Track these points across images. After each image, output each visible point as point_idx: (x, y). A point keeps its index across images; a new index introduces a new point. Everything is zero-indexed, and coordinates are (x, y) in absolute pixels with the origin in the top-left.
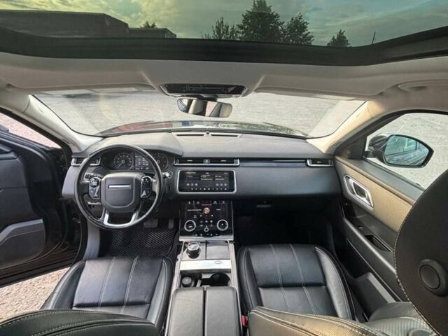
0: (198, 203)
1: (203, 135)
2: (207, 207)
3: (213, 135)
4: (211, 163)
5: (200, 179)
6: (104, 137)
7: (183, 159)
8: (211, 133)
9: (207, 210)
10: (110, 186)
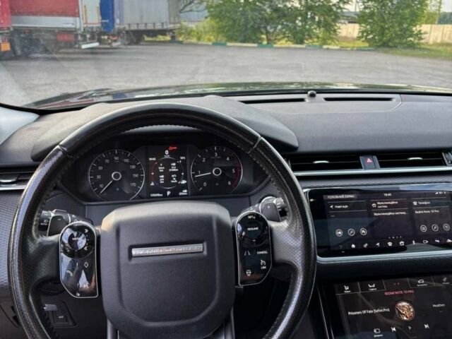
0: (372, 287)
1: (302, 100)
2: (402, 298)
3: (327, 99)
4: (383, 165)
5: (370, 215)
6: (42, 113)
7: (302, 159)
8: (321, 96)
9: (405, 309)
10: (135, 252)
